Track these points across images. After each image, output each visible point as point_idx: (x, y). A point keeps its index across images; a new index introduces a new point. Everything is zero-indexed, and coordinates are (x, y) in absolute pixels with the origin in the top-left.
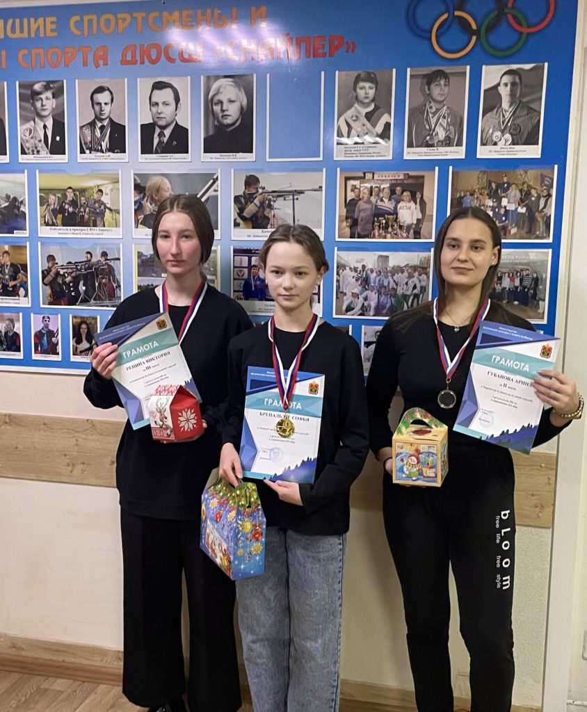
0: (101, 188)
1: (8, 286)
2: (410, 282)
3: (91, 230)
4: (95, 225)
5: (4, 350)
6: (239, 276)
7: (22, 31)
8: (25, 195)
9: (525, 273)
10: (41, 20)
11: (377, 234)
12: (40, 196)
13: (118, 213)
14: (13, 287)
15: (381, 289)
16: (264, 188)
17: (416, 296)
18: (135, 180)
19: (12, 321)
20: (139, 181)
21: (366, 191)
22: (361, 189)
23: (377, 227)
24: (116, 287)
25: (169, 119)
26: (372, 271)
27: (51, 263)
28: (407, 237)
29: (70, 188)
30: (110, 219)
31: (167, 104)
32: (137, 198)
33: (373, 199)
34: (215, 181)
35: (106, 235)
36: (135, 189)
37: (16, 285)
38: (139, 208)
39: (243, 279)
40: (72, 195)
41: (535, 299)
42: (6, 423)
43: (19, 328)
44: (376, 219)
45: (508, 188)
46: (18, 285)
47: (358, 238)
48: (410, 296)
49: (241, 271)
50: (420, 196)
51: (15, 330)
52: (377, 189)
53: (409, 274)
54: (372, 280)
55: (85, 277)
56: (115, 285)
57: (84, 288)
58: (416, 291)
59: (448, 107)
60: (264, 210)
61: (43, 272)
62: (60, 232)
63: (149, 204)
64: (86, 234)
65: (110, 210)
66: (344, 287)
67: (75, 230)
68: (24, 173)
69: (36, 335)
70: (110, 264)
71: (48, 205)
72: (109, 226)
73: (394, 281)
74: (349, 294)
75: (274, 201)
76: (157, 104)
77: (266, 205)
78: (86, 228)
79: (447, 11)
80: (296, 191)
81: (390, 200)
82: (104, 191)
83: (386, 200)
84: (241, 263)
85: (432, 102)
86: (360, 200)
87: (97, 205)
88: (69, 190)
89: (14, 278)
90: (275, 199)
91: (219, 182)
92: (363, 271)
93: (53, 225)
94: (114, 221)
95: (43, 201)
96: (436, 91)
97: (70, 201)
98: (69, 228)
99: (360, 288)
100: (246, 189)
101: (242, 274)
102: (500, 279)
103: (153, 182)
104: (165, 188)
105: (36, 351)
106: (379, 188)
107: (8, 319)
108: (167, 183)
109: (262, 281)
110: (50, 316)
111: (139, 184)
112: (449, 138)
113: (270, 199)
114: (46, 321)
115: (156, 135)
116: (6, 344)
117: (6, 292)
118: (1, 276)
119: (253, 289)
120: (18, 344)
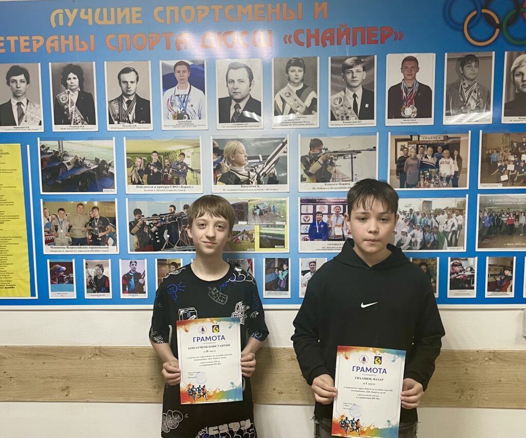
0: (183, 152)
1: (98, 236)
2: (449, 222)
3: (174, 187)
4: (178, 183)
5: (94, 292)
6: (305, 221)
7: (109, 18)
10: (127, 10)
11: (422, 184)
12: (127, 159)
13: (199, 173)
14: (101, 237)
15: (426, 228)
16: (326, 149)
17: (454, 232)
18: (214, 144)
19: (101, 266)
20: (217, 145)
21: (413, 150)
22: (409, 148)
23: (422, 179)
25: (244, 94)
26: (418, 214)
27: (137, 215)
28: (447, 186)
29: (155, 152)
30: (192, 179)
31: (242, 81)
32: (216, 160)
33: (419, 156)
34: (284, 144)
35: (188, 191)
36: (214, 152)
37: (105, 235)
38: (218, 168)
39: (309, 224)
40: (157, 157)
42: (97, 355)
43: (108, 272)
44: (421, 172)
46: (107, 235)
47: (407, 187)
48: (449, 233)
49: (307, 217)
50: (457, 153)
51: (104, 274)
52: (422, 148)
53: (449, 215)
54: (418, 221)
55: (169, 227)
57: (168, 236)
58: (454, 229)
59: (478, 84)
60: (327, 167)
61: (130, 223)
62: (147, 189)
63: (226, 164)
64: (170, 191)
65: (192, 170)
67: (159, 187)
68: (112, 139)
69: (124, 278)
71: (134, 166)
72: (190, 184)
73: (437, 221)
74: (399, 233)
75: (336, 160)
76: (233, 81)
77: (329, 162)
78: (170, 186)
79: (476, 9)
80: (354, 151)
81: (433, 157)
82: (186, 154)
83: (429, 157)
84: (307, 210)
85: (465, 79)
86: (408, 157)
88: (154, 154)
89: (103, 229)
90: (336, 158)
91: (288, 145)
92: (411, 214)
93: (140, 183)
94: (195, 180)
95: (130, 164)
96: (469, 71)
97: (155, 163)
98: (154, 186)
99: (408, 228)
100: (311, 150)
101: (308, 219)
102: (517, 217)
103: (230, 146)
104: (241, 151)
105: (124, 291)
106: (424, 147)
107: (98, 265)
108: (242, 147)
109: (326, 225)
110: (137, 261)
111: (218, 147)
112: (480, 107)
113: (332, 158)
114: (133, 265)
115: (232, 107)
116: (96, 286)
117: (96, 241)
118: (90, 228)
119: (318, 231)
120: (107, 286)
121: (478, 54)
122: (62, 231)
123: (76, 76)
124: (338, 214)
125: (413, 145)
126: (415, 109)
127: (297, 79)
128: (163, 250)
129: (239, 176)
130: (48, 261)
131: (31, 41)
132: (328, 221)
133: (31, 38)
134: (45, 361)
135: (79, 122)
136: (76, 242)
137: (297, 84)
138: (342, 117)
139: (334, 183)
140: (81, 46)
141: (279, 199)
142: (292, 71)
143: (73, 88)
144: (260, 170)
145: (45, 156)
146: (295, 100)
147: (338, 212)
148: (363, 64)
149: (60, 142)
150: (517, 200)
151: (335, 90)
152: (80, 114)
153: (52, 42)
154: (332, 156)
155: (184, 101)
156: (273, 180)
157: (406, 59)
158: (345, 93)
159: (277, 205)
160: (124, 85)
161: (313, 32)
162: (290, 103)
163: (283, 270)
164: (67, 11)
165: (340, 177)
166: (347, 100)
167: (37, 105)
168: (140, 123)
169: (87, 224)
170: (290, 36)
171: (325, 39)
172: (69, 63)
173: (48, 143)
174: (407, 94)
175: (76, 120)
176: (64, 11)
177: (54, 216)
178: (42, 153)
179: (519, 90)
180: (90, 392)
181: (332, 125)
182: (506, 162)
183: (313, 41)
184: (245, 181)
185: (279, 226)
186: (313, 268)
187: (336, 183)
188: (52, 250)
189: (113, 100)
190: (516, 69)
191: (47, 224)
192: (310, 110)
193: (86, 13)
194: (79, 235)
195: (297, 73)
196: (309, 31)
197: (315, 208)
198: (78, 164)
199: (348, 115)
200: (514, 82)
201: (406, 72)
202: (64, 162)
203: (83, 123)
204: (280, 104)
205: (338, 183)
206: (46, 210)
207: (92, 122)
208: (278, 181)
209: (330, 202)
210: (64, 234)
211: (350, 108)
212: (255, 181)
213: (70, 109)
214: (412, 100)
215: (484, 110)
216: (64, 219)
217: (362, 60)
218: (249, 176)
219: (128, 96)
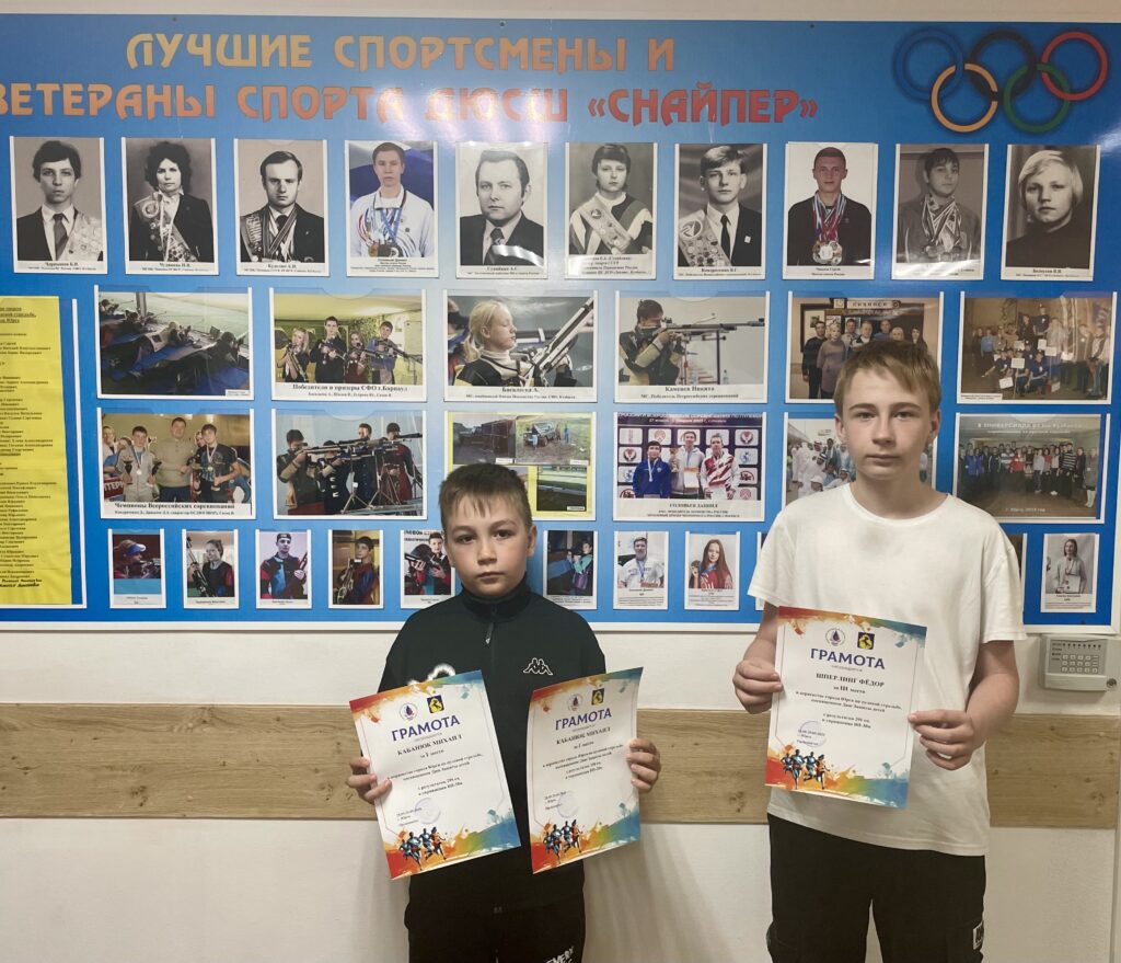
0: (388, 319)
1: (212, 484)
4: (377, 380)
5: (203, 595)
6: (627, 459)
7: (245, 55)
8: (247, 327)
9: (1066, 449)
10: (281, 40)
12: (276, 332)
13: (420, 360)
14: (219, 485)
16: (669, 321)
18: (450, 306)
19: (218, 544)
20: (456, 308)
21: (834, 326)
22: (828, 323)
24: (414, 481)
25: (510, 209)
27: (294, 443)
29: (332, 318)
30: (405, 372)
31: (506, 186)
32: (453, 336)
33: (845, 338)
34: (588, 309)
35: (397, 396)
36: (449, 322)
37: (227, 482)
38: (456, 352)
39: (634, 465)
40: (336, 330)
41: (1081, 488)
42: (205, 722)
43: (231, 555)
45: (1046, 325)
46: (232, 482)
47: (823, 398)
49: (630, 452)
50: (918, 335)
51: (224, 559)
52: (851, 324)
54: (843, 462)
55: (358, 466)
56: (411, 479)
57: (356, 485)
59: (957, 204)
60: (670, 355)
61: (279, 459)
62: (312, 391)
63: (473, 346)
64: (361, 395)
65: (405, 356)
66: (800, 473)
67: (340, 388)
68: (246, 292)
69: (264, 567)
70: (403, 443)
71: (290, 346)
72: (401, 383)
74: (807, 486)
75: (687, 342)
76: (490, 185)
77: (673, 347)
78: (360, 385)
79: (954, 62)
80: (721, 325)
82: (393, 325)
83: (865, 341)
84: (631, 438)
85: (934, 195)
86: (826, 339)
87: (381, 348)
88: (330, 322)
89: (223, 470)
90: (688, 338)
91: (594, 311)
92: (830, 449)
93: (300, 379)
94: (412, 375)
95: (282, 341)
96: (940, 180)
97: (331, 340)
98: (328, 385)
99: (825, 475)
100: (639, 322)
101: (632, 456)
102: (1030, 459)
103: (482, 310)
104: (502, 320)
105: (264, 594)
106: (855, 322)
107: (212, 542)
108: (505, 311)
109: (667, 467)
110: (291, 534)
111: (457, 314)
112: (960, 249)
113: (680, 338)
114: (283, 541)
115: (487, 235)
116: (206, 584)
117: (207, 494)
118: (198, 467)
119: (651, 480)
120: (230, 583)
121: (958, 148)
122: (139, 472)
123: (175, 166)
124: (689, 447)
125: (835, 317)
126: (840, 248)
127: (614, 184)
128: (345, 513)
129: (498, 369)
130: (110, 532)
131: (85, 94)
132: (672, 461)
133: (86, 87)
134: (98, 734)
135: (180, 256)
136: (167, 494)
137: (614, 195)
138: (700, 260)
139: (684, 387)
140: (188, 107)
141: (577, 416)
142: (605, 170)
143: (170, 188)
144: (540, 358)
145: (108, 323)
146: (610, 225)
147: (690, 442)
148: (740, 160)
149: (141, 295)
150: (1029, 426)
151: (687, 207)
152: (183, 241)
153: (128, 98)
154: (680, 335)
155: (393, 219)
156: (564, 379)
157: (822, 154)
158: (706, 213)
159: (572, 427)
160: (272, 187)
161: (646, 96)
162: (601, 230)
163: (583, 555)
164: (161, 38)
165: (696, 374)
166: (710, 227)
167: (94, 221)
168: (302, 261)
169: (192, 458)
170: (602, 100)
171: (669, 109)
172: (163, 139)
173: (115, 297)
174: (823, 218)
175: (175, 253)
176: (154, 37)
177: (124, 443)
178: (103, 316)
179: (1033, 217)
180: (190, 797)
181: (681, 275)
182: (1010, 353)
183: (645, 112)
184: (509, 380)
185: (575, 468)
186: (641, 551)
187: (686, 387)
188: (120, 509)
189: (249, 215)
190: (1028, 177)
191: (109, 457)
192: (640, 244)
193: (199, 43)
194: (174, 479)
195: (613, 172)
196: (637, 92)
197: (645, 435)
198: (176, 339)
199: (710, 256)
200: (1026, 205)
201: (823, 178)
202: (147, 335)
203: (187, 259)
204: (580, 232)
205: (690, 387)
206: (108, 430)
207: (207, 256)
208: (575, 381)
209: (674, 424)
210: (144, 480)
211: (715, 243)
212: (531, 379)
213: (162, 230)
214: (833, 231)
215: (969, 254)
216: (144, 450)
217: (739, 152)
218: (518, 370)
219: (280, 207)
